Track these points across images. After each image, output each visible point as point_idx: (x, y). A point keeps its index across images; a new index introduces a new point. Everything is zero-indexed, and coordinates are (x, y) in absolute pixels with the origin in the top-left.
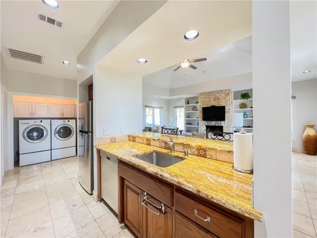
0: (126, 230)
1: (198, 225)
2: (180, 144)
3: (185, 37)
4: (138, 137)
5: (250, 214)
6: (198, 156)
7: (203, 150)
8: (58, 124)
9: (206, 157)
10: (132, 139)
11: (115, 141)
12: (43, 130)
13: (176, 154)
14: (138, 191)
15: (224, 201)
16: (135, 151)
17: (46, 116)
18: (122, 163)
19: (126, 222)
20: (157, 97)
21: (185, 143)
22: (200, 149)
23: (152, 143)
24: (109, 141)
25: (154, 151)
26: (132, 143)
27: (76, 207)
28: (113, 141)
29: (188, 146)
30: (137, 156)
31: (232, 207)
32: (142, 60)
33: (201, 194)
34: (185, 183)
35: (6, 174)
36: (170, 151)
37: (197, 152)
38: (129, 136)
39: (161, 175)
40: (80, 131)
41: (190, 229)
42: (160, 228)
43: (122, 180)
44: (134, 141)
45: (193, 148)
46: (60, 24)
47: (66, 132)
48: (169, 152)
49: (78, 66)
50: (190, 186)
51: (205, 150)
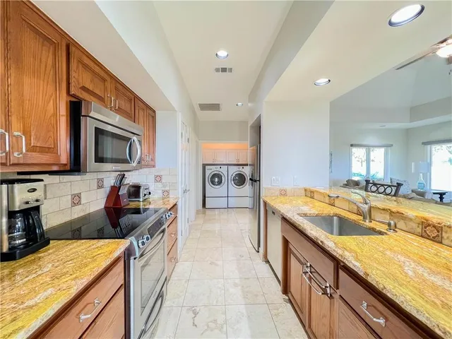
0: (289, 305)
1: (367, 325)
2: (384, 210)
3: (391, 24)
4: (317, 191)
5: (445, 333)
6: (422, 236)
7: (434, 226)
8: (234, 171)
9: (441, 243)
10: (310, 194)
11: (285, 195)
12: (221, 176)
13: (373, 225)
14: (302, 259)
15: (402, 299)
16: (306, 209)
17: (225, 163)
18: (285, 219)
19: (290, 295)
20: (377, 126)
21: (394, 210)
22: (425, 224)
23: (337, 203)
24: (278, 193)
25: (336, 215)
26: (309, 199)
27: (243, 258)
28: (283, 193)
29: (400, 215)
30: (305, 215)
31: (415, 312)
32: (323, 81)
33: (369, 279)
34: (351, 259)
35: (198, 212)
36: (362, 218)
37: (420, 231)
38: (306, 190)
39: (322, 242)
40: (250, 179)
41: (357, 328)
42: (324, 316)
43: (286, 243)
44: (312, 198)
45: (411, 220)
46: (231, 70)
47: (240, 180)
48: (360, 220)
49: (249, 104)
50: (357, 264)
51: (439, 228)
